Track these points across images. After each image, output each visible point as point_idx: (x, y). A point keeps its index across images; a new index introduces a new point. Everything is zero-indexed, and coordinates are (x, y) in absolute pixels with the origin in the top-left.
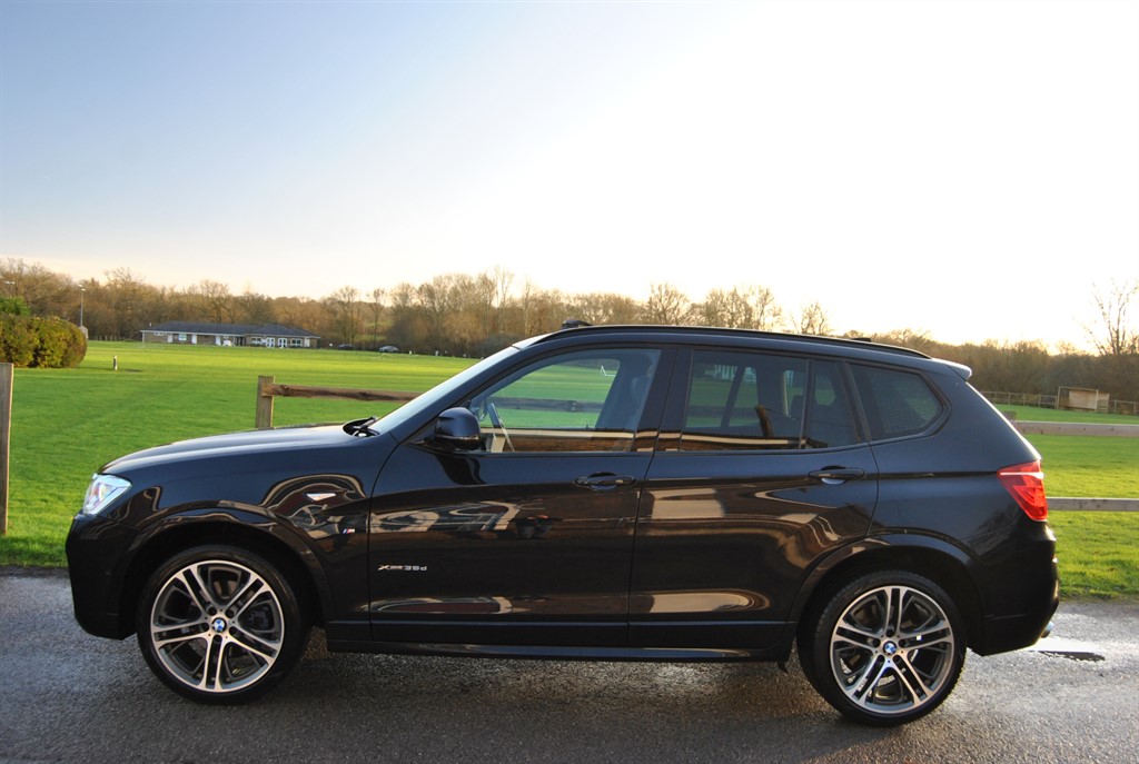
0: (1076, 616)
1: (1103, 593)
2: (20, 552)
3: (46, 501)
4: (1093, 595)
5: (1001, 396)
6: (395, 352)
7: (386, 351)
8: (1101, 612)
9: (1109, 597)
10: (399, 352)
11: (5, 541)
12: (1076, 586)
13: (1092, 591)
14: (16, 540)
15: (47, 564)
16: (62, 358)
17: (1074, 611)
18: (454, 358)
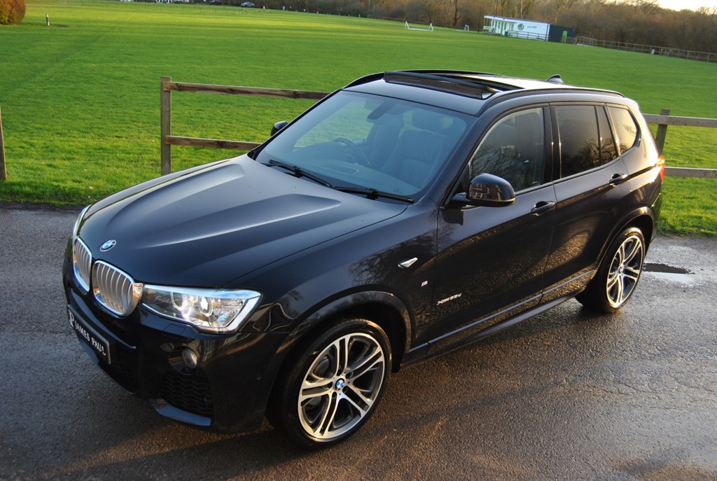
0: (685, 248)
1: (709, 232)
2: (17, 193)
3: (23, 148)
4: (702, 233)
5: (703, 55)
6: (253, 7)
7: (246, 6)
8: (703, 246)
9: (712, 235)
10: (256, 7)
11: (6, 185)
12: (693, 226)
13: (703, 230)
14: (13, 184)
15: (36, 201)
16: (9, 16)
17: (685, 245)
18: (296, 12)
